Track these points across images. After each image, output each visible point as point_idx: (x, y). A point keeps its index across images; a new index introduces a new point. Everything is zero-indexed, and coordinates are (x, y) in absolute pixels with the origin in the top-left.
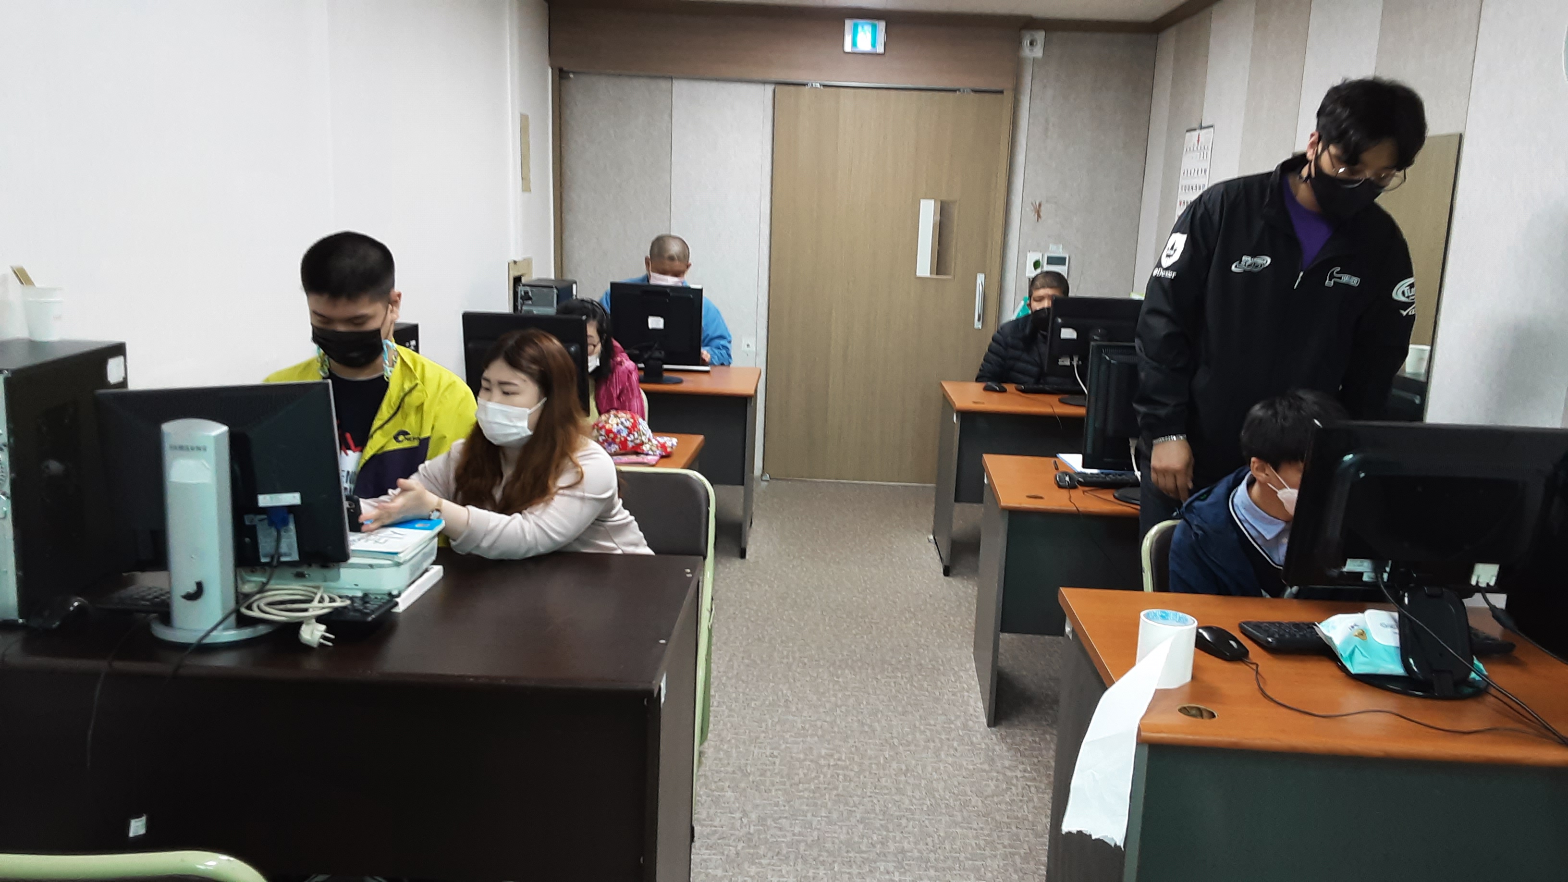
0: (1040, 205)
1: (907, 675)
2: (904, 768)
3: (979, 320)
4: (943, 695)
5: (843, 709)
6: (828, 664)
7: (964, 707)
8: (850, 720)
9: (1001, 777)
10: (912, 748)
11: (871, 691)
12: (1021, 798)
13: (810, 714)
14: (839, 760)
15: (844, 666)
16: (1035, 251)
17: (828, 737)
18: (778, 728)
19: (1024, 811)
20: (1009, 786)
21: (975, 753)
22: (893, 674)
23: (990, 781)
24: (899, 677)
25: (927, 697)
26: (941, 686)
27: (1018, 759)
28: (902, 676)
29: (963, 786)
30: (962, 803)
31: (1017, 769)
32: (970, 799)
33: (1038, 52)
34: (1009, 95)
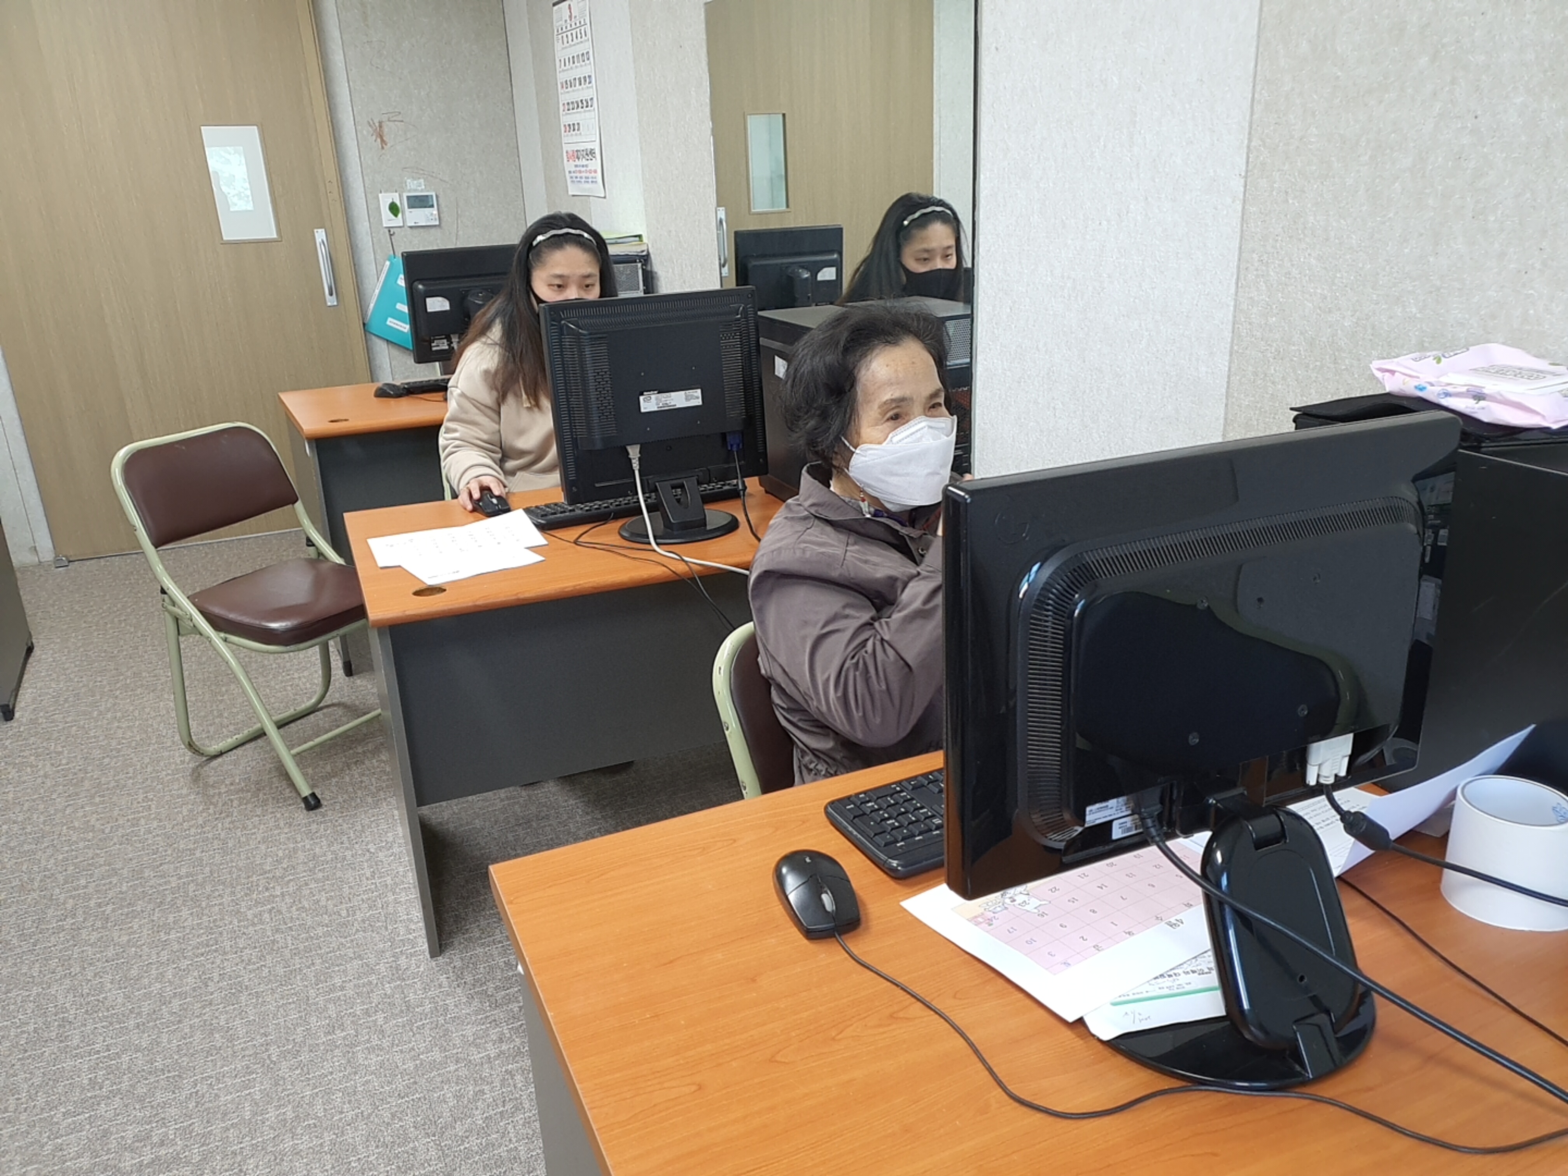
0: (380, 126)
1: (292, 888)
2: (290, 1115)
3: (331, 294)
4: (354, 914)
5: (176, 1003)
6: (151, 906)
7: (390, 927)
8: (187, 1030)
9: (464, 1072)
10: (304, 1057)
11: (227, 944)
12: (502, 1109)
13: (109, 1041)
14: (162, 1144)
15: (179, 902)
16: (386, 191)
17: (141, 1090)
18: (41, 1100)
19: (510, 1140)
20: (478, 1089)
21: (415, 1029)
22: (267, 894)
23: (446, 1087)
24: (277, 896)
25: (327, 926)
26: (350, 894)
27: (487, 1017)
28: (282, 894)
29: (400, 1120)
30: (401, 1164)
31: (488, 1039)
32: (414, 1149)
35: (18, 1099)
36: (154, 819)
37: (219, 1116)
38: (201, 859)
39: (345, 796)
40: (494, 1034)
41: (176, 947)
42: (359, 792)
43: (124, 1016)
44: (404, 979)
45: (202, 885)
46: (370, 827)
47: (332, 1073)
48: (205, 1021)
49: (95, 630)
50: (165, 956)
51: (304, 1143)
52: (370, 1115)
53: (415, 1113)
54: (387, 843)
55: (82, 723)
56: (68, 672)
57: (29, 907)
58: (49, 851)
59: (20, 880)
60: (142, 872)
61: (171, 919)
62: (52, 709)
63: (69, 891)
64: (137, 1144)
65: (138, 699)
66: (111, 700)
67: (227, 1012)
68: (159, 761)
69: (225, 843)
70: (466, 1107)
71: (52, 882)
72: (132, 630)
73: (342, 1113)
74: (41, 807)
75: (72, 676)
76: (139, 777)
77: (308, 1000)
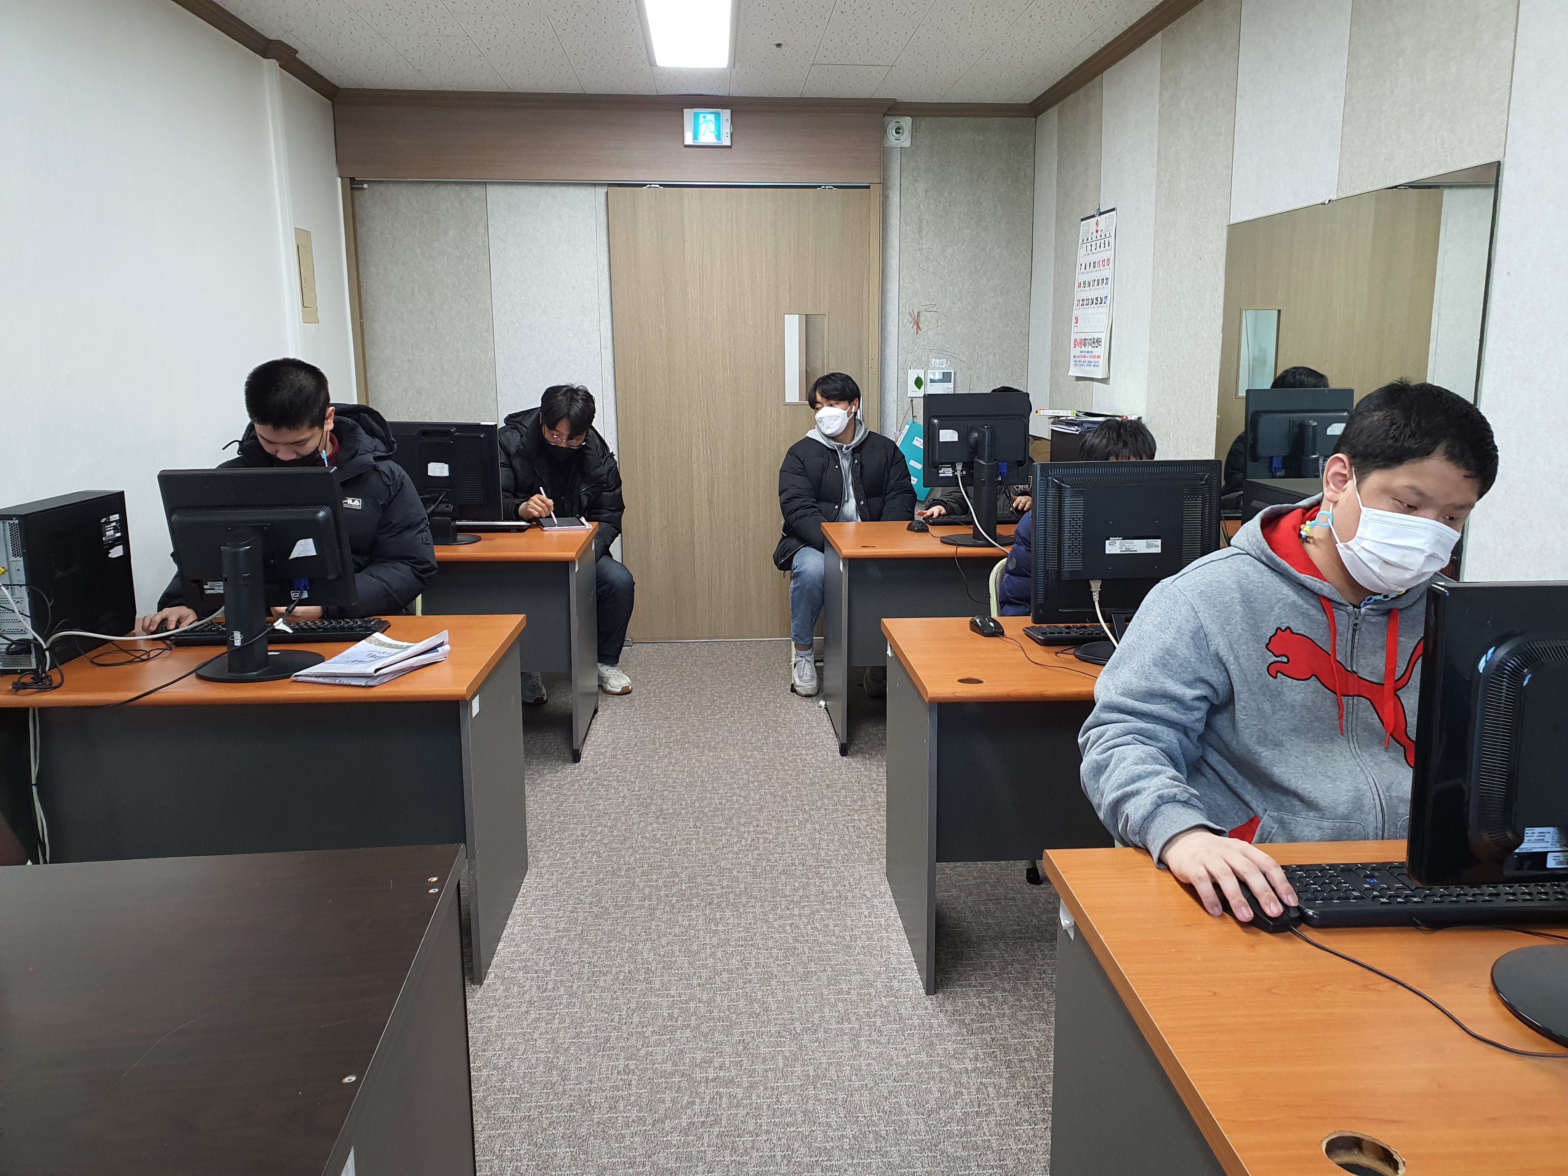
0: (918, 316)
4: (856, 941)
7: (885, 957)
16: (915, 368)
20: (958, 1090)
21: (906, 1035)
22: (788, 912)
23: (932, 1083)
24: (796, 916)
25: (835, 945)
26: (852, 925)
27: (964, 1040)
28: (800, 914)
29: (896, 1097)
30: (897, 1129)
31: (966, 1056)
32: (907, 1120)
33: (905, 141)
34: (876, 190)
35: (620, 1015)
36: (702, 842)
37: (760, 1060)
38: (737, 878)
39: (846, 851)
40: (971, 1053)
41: (723, 937)
42: (857, 850)
43: (689, 975)
44: (896, 997)
45: (739, 896)
46: (865, 878)
47: (842, 1052)
48: (747, 993)
49: (653, 696)
50: (715, 941)
51: (823, 1095)
52: (871, 1089)
53: (907, 1095)
54: (880, 893)
55: (647, 763)
56: (636, 724)
57: (620, 886)
58: (631, 851)
59: (612, 867)
60: (695, 878)
61: (718, 916)
62: (626, 749)
63: (645, 882)
64: (703, 1064)
65: (686, 752)
66: (667, 749)
67: (762, 991)
68: (703, 800)
69: (754, 868)
70: (948, 1101)
71: (634, 873)
72: (679, 700)
73: (850, 1081)
74: (623, 819)
75: (639, 728)
76: (690, 808)
77: (822, 994)
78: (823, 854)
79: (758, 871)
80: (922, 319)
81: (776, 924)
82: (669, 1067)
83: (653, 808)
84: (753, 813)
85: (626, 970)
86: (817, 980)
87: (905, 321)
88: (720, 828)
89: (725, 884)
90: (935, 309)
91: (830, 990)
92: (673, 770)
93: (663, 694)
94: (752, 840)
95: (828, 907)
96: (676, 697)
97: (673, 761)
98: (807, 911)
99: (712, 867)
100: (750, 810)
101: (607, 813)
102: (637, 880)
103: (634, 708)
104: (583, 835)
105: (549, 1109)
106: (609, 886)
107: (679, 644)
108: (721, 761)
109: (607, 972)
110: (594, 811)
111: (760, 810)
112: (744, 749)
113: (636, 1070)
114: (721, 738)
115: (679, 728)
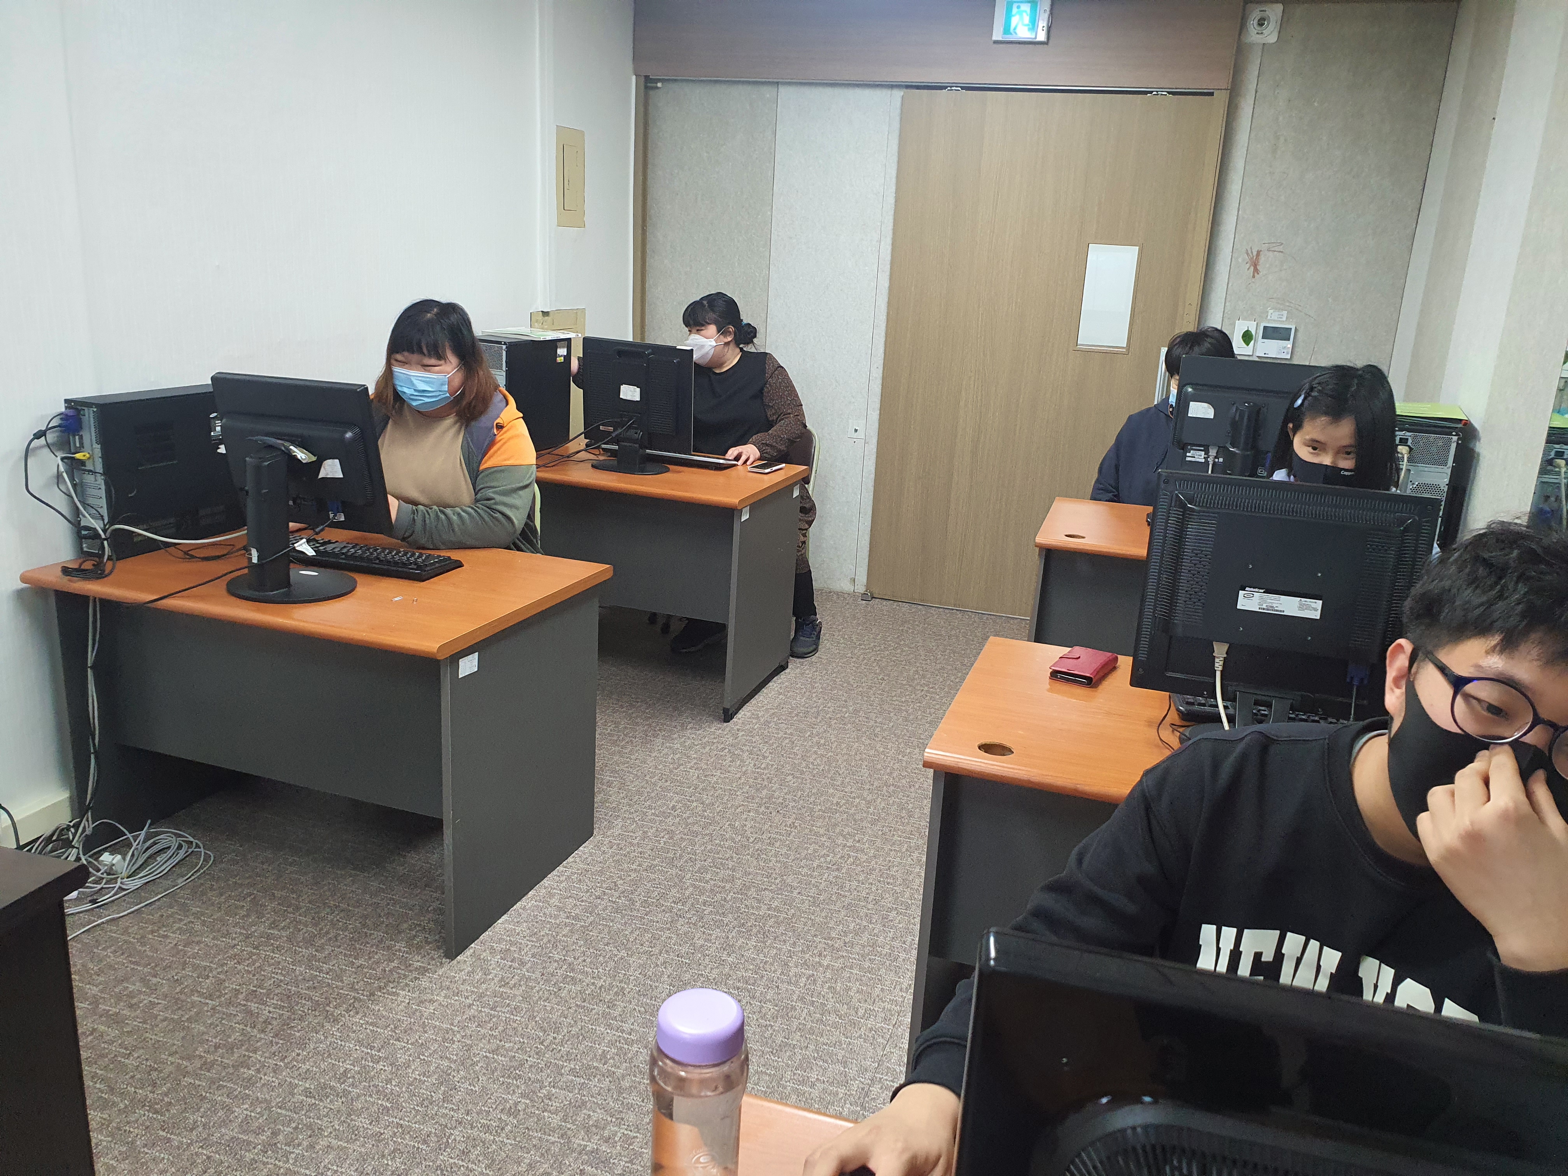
0: (1258, 255)
16: (1245, 319)
24: (823, 966)
25: (840, 1018)
26: (878, 996)
28: (828, 966)
33: (1270, 35)
34: (1221, 97)
36: (786, 846)
38: (793, 900)
45: (779, 924)
49: (853, 662)
55: (794, 738)
56: (814, 691)
57: (665, 879)
58: (707, 838)
59: (674, 854)
61: (739, 943)
63: (696, 880)
64: (594, 1129)
66: (825, 726)
68: (822, 796)
69: (820, 893)
71: (691, 866)
72: (878, 671)
74: (726, 798)
76: (801, 803)
77: (782, 1078)
78: (907, 895)
79: (822, 898)
80: (1262, 259)
81: (794, 970)
82: (556, 1120)
83: (765, 792)
84: (864, 824)
85: (600, 983)
86: (790, 1056)
87: (1240, 260)
88: (816, 834)
89: (776, 904)
90: (1281, 248)
91: (795, 1074)
92: (815, 752)
93: (865, 661)
94: (842, 857)
95: (867, 964)
96: (877, 668)
97: (822, 741)
98: (837, 965)
99: (776, 879)
100: (862, 820)
101: (714, 788)
102: (688, 876)
103: (825, 672)
104: (674, 807)
105: (405, 1131)
106: (653, 876)
107: (920, 607)
108: (872, 752)
109: (580, 980)
110: (704, 782)
111: (873, 823)
112: (906, 744)
113: (521, 1113)
114: (891, 724)
115: (854, 704)
